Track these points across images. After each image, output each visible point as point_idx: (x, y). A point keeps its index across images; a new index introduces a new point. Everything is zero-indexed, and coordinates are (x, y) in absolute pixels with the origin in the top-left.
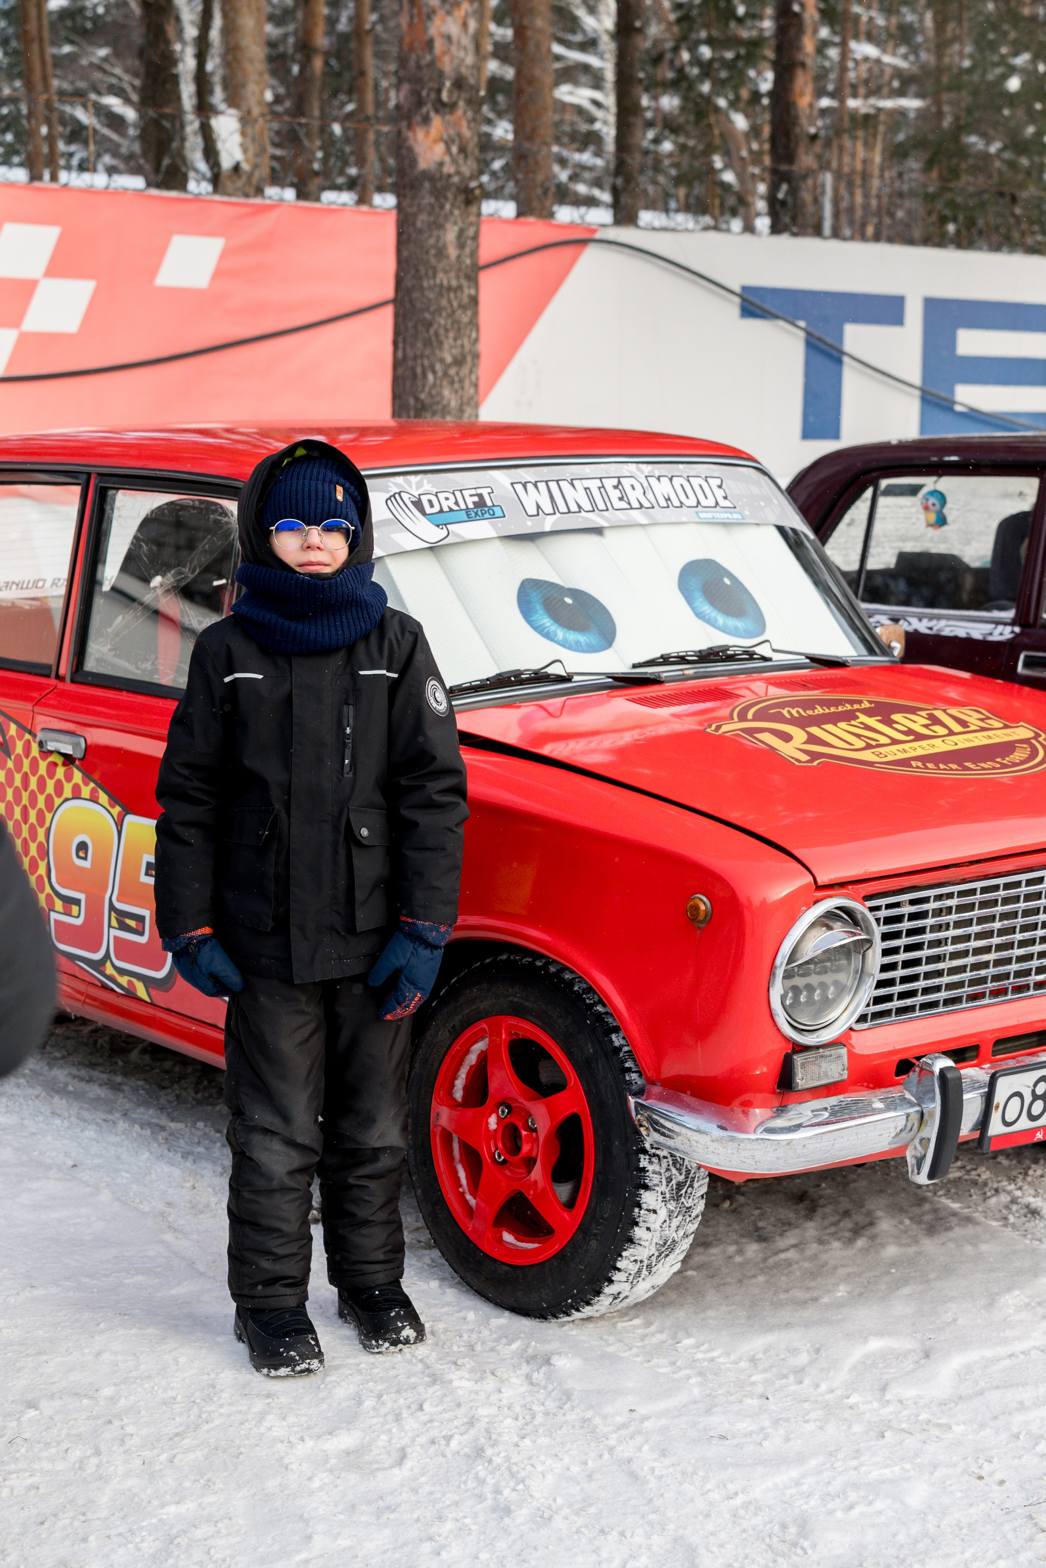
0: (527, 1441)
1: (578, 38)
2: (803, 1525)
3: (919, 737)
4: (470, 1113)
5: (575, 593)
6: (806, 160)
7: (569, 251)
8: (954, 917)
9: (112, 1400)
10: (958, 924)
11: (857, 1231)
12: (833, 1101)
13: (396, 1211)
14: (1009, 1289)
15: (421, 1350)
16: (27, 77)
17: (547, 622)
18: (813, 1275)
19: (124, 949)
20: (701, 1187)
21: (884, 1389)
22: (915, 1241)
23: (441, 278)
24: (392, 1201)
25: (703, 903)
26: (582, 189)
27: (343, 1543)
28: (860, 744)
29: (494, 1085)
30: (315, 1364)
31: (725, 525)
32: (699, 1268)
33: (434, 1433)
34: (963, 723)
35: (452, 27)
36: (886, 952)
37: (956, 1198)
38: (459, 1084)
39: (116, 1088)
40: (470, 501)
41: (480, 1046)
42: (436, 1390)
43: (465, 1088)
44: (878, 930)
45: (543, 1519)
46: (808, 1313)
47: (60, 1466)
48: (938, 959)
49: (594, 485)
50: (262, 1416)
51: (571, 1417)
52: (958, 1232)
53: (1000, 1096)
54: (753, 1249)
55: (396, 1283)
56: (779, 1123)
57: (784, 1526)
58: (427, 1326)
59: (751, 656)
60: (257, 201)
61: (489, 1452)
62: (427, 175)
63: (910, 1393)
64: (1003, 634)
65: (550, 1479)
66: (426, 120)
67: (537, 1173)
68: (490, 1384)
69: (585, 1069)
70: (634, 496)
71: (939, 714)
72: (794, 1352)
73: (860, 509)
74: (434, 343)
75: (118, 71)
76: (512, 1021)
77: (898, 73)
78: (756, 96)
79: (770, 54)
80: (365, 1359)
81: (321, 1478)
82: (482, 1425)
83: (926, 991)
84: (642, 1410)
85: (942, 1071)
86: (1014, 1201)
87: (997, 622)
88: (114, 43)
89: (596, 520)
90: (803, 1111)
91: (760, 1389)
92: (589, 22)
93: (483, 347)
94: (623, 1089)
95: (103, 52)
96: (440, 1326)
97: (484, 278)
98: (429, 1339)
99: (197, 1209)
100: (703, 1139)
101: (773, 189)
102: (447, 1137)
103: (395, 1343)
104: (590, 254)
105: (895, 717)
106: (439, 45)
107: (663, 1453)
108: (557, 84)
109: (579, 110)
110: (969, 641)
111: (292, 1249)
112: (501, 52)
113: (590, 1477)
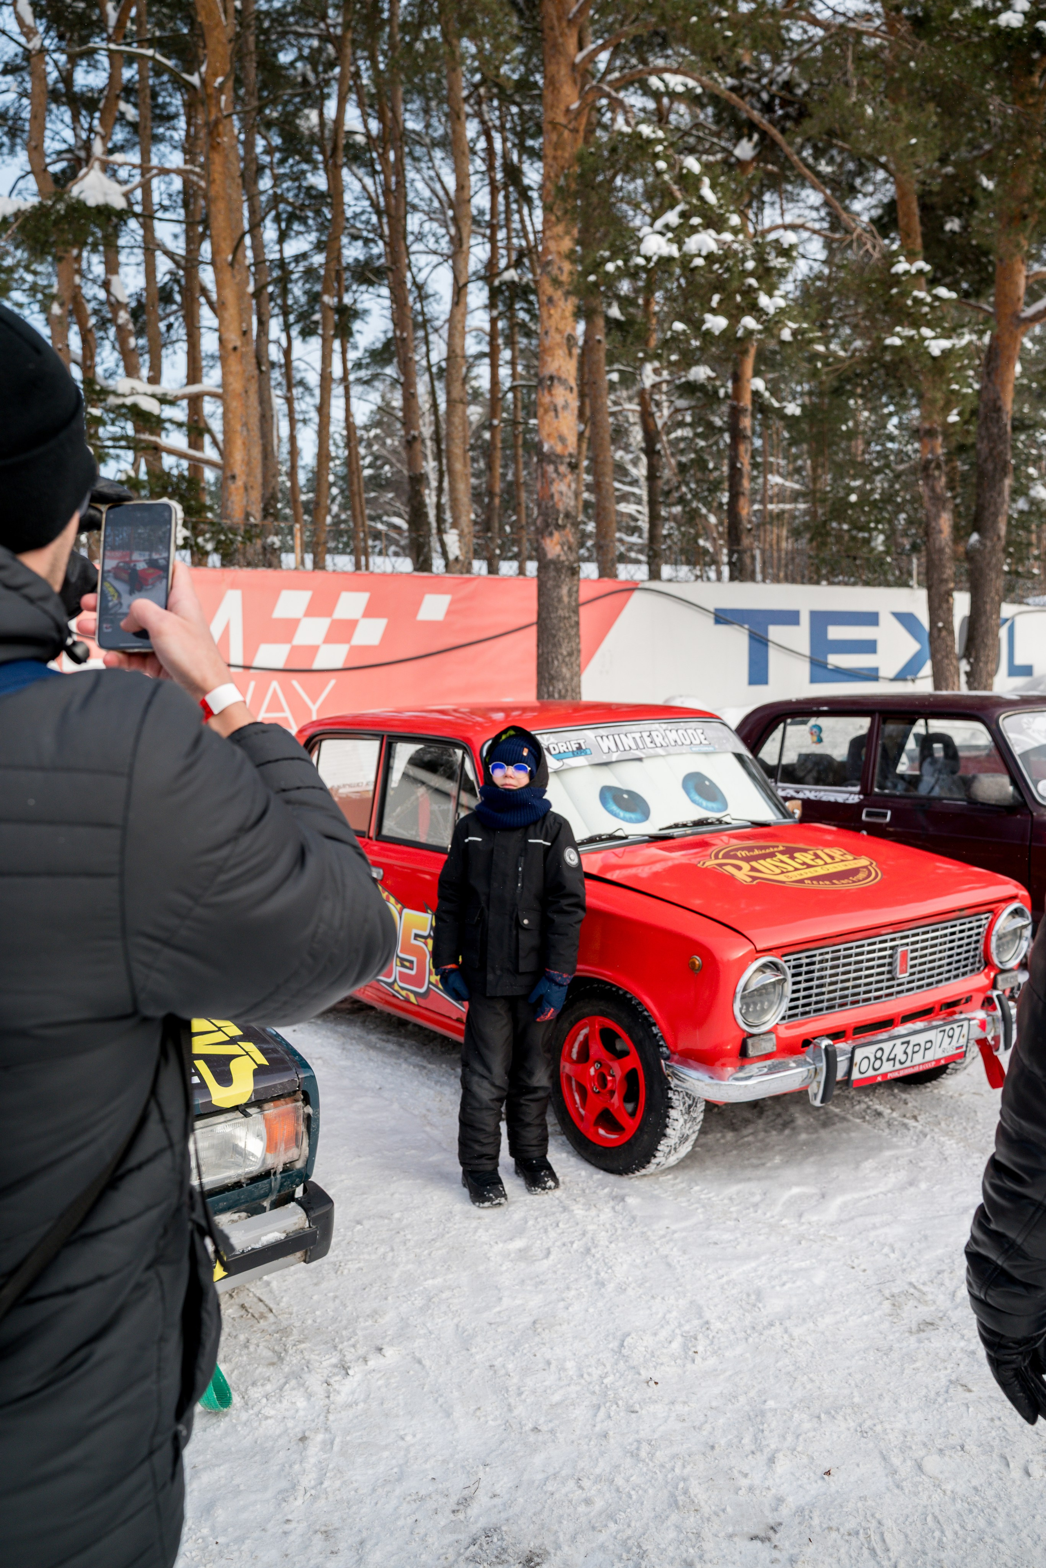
0: (613, 1245)
1: (628, 479)
2: (759, 1294)
3: (809, 866)
4: (581, 1066)
5: (629, 792)
6: (746, 541)
7: (625, 594)
8: (830, 964)
9: (400, 1220)
10: (832, 968)
11: (785, 1125)
12: (768, 1062)
13: (544, 1120)
14: (867, 1159)
15: (558, 1193)
16: (353, 509)
17: (614, 808)
18: (761, 1150)
19: (404, 977)
20: (701, 1107)
21: (800, 1216)
22: (816, 1131)
23: (561, 613)
24: (542, 1114)
25: (698, 960)
26: (633, 555)
27: (518, 1302)
28: (778, 871)
29: (592, 1052)
30: (503, 1200)
31: (706, 753)
32: (701, 1146)
33: (565, 1240)
34: (832, 858)
35: (563, 487)
36: (794, 983)
37: (837, 1106)
38: (575, 1050)
39: (401, 1045)
40: (575, 747)
41: (585, 1031)
42: (565, 1216)
43: (578, 1053)
44: (789, 973)
45: (622, 1289)
46: (760, 1172)
47: (373, 1257)
48: (822, 986)
49: (637, 736)
50: (476, 1230)
51: (636, 1231)
52: (839, 1126)
53: (857, 1058)
54: (730, 1136)
55: (544, 1156)
56: (741, 1075)
57: (748, 1295)
58: (561, 1179)
59: (720, 822)
60: (467, 576)
61: (593, 1251)
62: (552, 562)
63: (814, 1218)
64: (855, 799)
65: (625, 1266)
66: (551, 534)
67: (616, 1100)
68: (593, 1212)
69: (639, 1045)
70: (658, 741)
71: (819, 852)
72: (752, 1194)
73: (777, 734)
74: (557, 645)
75: (398, 504)
76: (601, 1019)
77: (793, 491)
78: (721, 505)
79: (726, 485)
80: (529, 1198)
81: (507, 1265)
82: (589, 1235)
83: (816, 1003)
84: (673, 1227)
85: (826, 1047)
86: (868, 1107)
87: (851, 793)
88: (396, 490)
89: (639, 754)
90: (753, 1068)
91: (735, 1215)
92: (634, 471)
93: (583, 646)
94: (659, 1056)
95: (391, 495)
96: (567, 1179)
97: (583, 611)
98: (562, 1186)
99: (443, 1113)
100: (701, 1084)
101: (730, 556)
102: (569, 1078)
103: (544, 1189)
104: (636, 596)
105: (796, 855)
106: (556, 497)
107: (684, 1252)
108: (618, 503)
109: (631, 516)
110: (836, 804)
111: (491, 1140)
112: (589, 488)
113: (646, 1265)
